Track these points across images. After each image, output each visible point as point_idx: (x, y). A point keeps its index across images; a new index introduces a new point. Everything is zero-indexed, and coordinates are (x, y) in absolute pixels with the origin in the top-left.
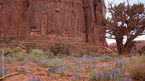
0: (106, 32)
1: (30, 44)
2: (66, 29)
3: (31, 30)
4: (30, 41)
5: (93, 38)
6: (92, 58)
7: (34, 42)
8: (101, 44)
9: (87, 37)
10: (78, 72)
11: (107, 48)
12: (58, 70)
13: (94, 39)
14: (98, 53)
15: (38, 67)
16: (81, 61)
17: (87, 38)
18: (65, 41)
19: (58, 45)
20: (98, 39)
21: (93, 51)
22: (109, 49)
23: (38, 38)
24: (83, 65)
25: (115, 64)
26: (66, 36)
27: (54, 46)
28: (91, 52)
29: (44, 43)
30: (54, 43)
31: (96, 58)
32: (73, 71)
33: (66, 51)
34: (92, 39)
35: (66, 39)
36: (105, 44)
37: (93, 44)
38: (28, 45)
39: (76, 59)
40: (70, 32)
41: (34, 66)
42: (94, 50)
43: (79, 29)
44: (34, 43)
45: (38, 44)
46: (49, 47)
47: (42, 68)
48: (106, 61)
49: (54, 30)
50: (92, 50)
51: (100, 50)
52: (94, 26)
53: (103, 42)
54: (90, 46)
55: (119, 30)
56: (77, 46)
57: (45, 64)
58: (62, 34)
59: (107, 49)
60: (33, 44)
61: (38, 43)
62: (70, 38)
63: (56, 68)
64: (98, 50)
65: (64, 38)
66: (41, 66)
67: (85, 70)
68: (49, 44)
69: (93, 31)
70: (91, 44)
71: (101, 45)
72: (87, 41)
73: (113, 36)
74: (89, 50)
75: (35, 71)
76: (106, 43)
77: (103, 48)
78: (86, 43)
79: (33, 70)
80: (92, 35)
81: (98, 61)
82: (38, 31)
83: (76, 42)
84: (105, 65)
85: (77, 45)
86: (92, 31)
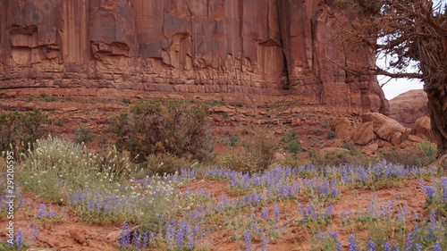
0: (378, 47)
1: (13, 109)
2: (182, 30)
3: (10, 42)
4: (9, 97)
5: (313, 71)
6: (313, 171)
7: (30, 100)
8: (354, 96)
9: (286, 66)
10: (258, 241)
11: (380, 116)
12: (164, 233)
13: (318, 77)
14: (338, 141)
15: (73, 227)
16: (265, 191)
17: (286, 70)
18: (180, 92)
19: (151, 112)
20: (337, 76)
21: (315, 133)
22: (391, 123)
23: (51, 78)
24: (276, 207)
25: (420, 200)
26: (183, 63)
27: (131, 116)
28: (305, 137)
29: (80, 105)
30: (126, 102)
31: (332, 171)
32: (233, 240)
33: (188, 140)
34: (312, 76)
35: (183, 79)
36: (371, 96)
37: (314, 100)
38: (4, 117)
39: (241, 182)
40: (205, 46)
41: (55, 223)
42: (319, 128)
43: (246, 29)
44: (31, 104)
45: (52, 110)
46: (106, 122)
47: (94, 231)
48: (382, 186)
49: (124, 40)
50: (313, 128)
51: (350, 127)
52: (317, 14)
53: (364, 90)
54: (299, 110)
55: (436, 35)
56: (238, 110)
57: (102, 209)
58: (164, 55)
59: (381, 123)
60: (28, 109)
61: (49, 105)
62: (203, 74)
63: (156, 225)
64: (338, 127)
65: (176, 74)
66: (83, 219)
67: (287, 230)
68: (102, 105)
69: (313, 37)
70: (308, 100)
71: (353, 105)
72: (287, 86)
73: (413, 62)
74: (298, 129)
75: (61, 245)
76: (380, 93)
77: (366, 119)
78: (281, 98)
79: (52, 241)
80: (309, 54)
81: (343, 188)
82: (45, 46)
83: (236, 94)
84: (378, 205)
85: (240, 106)
86: (309, 34)
